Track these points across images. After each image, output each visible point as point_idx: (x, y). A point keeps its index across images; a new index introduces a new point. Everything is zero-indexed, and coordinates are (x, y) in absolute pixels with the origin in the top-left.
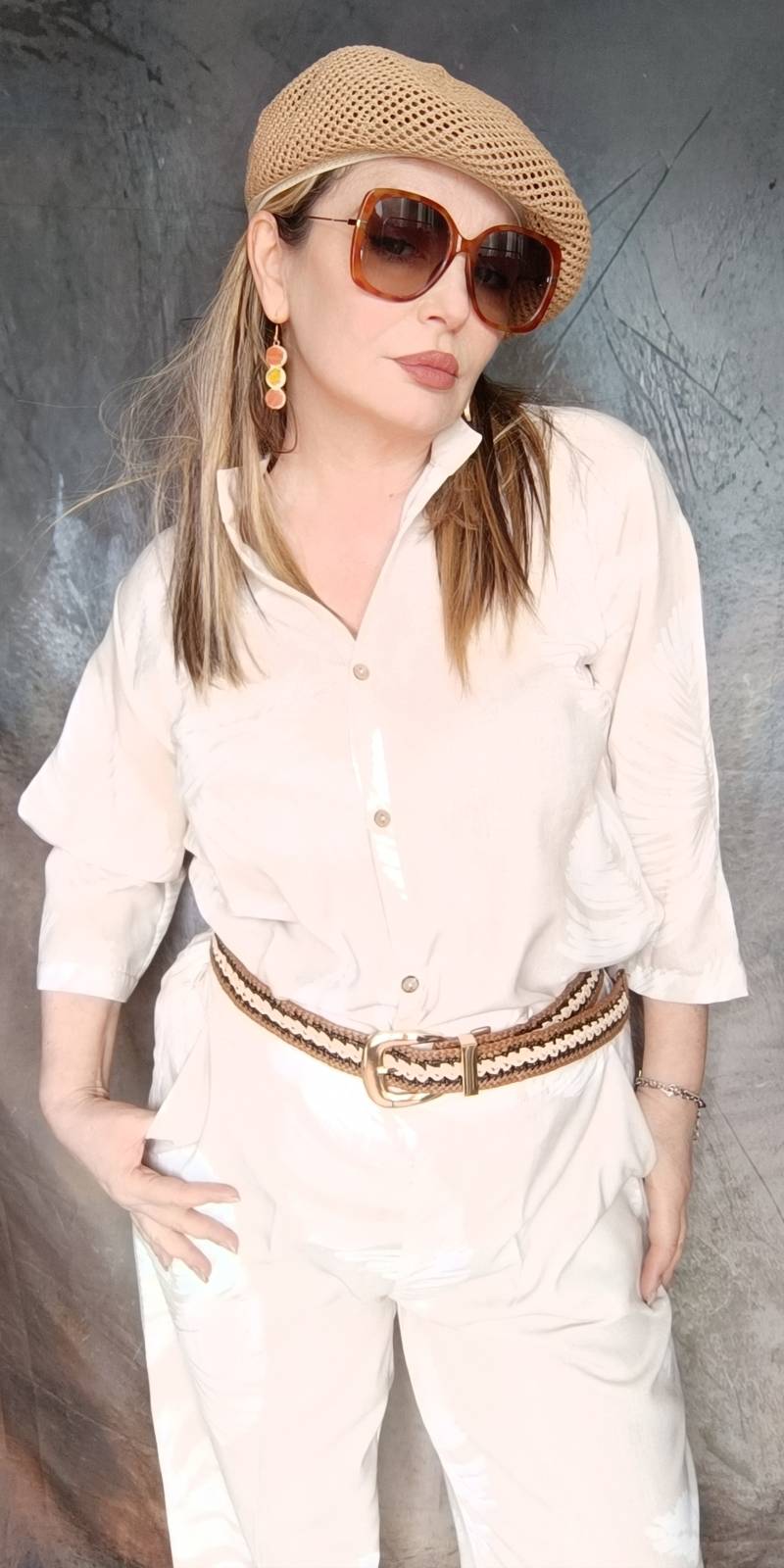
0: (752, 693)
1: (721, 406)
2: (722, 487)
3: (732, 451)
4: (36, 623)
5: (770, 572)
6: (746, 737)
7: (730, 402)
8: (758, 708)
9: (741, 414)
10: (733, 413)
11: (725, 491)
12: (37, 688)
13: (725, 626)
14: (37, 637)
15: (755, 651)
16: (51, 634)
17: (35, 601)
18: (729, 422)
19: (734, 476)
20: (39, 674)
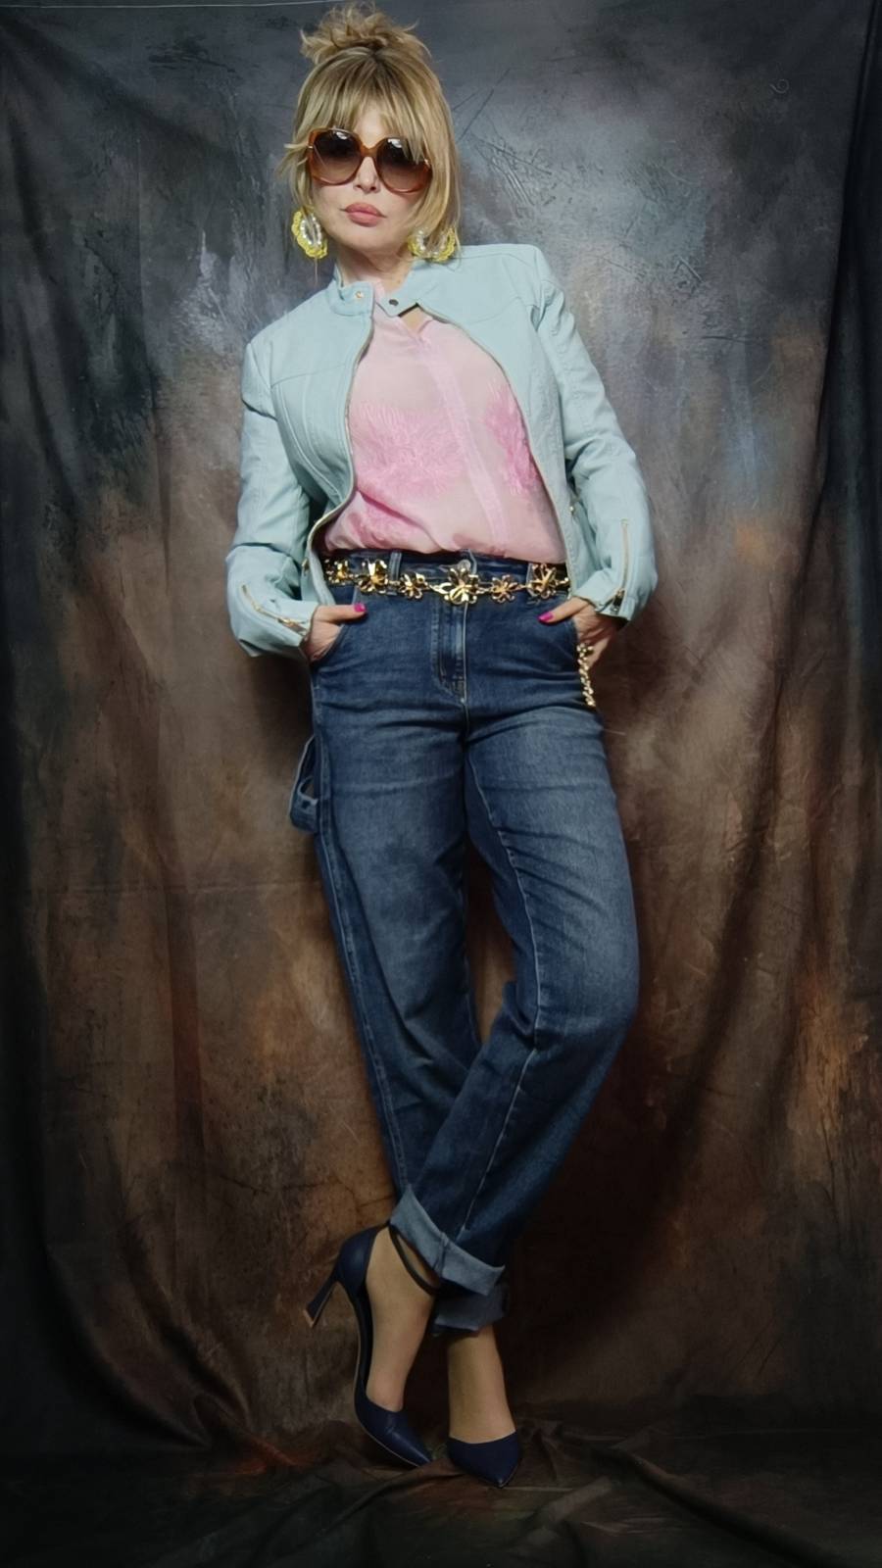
0: (590, 302)
1: (536, 168)
2: (547, 203)
3: (549, 187)
4: (186, 315)
5: (586, 241)
6: (592, 326)
7: (542, 166)
8: (596, 310)
9: (550, 170)
10: (546, 170)
11: (551, 205)
12: (187, 351)
13: (568, 269)
14: (187, 322)
15: (587, 280)
16: (196, 320)
17: (185, 302)
18: (543, 175)
19: (554, 198)
20: (188, 342)
